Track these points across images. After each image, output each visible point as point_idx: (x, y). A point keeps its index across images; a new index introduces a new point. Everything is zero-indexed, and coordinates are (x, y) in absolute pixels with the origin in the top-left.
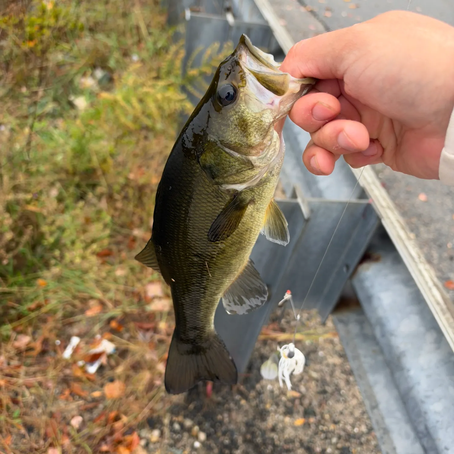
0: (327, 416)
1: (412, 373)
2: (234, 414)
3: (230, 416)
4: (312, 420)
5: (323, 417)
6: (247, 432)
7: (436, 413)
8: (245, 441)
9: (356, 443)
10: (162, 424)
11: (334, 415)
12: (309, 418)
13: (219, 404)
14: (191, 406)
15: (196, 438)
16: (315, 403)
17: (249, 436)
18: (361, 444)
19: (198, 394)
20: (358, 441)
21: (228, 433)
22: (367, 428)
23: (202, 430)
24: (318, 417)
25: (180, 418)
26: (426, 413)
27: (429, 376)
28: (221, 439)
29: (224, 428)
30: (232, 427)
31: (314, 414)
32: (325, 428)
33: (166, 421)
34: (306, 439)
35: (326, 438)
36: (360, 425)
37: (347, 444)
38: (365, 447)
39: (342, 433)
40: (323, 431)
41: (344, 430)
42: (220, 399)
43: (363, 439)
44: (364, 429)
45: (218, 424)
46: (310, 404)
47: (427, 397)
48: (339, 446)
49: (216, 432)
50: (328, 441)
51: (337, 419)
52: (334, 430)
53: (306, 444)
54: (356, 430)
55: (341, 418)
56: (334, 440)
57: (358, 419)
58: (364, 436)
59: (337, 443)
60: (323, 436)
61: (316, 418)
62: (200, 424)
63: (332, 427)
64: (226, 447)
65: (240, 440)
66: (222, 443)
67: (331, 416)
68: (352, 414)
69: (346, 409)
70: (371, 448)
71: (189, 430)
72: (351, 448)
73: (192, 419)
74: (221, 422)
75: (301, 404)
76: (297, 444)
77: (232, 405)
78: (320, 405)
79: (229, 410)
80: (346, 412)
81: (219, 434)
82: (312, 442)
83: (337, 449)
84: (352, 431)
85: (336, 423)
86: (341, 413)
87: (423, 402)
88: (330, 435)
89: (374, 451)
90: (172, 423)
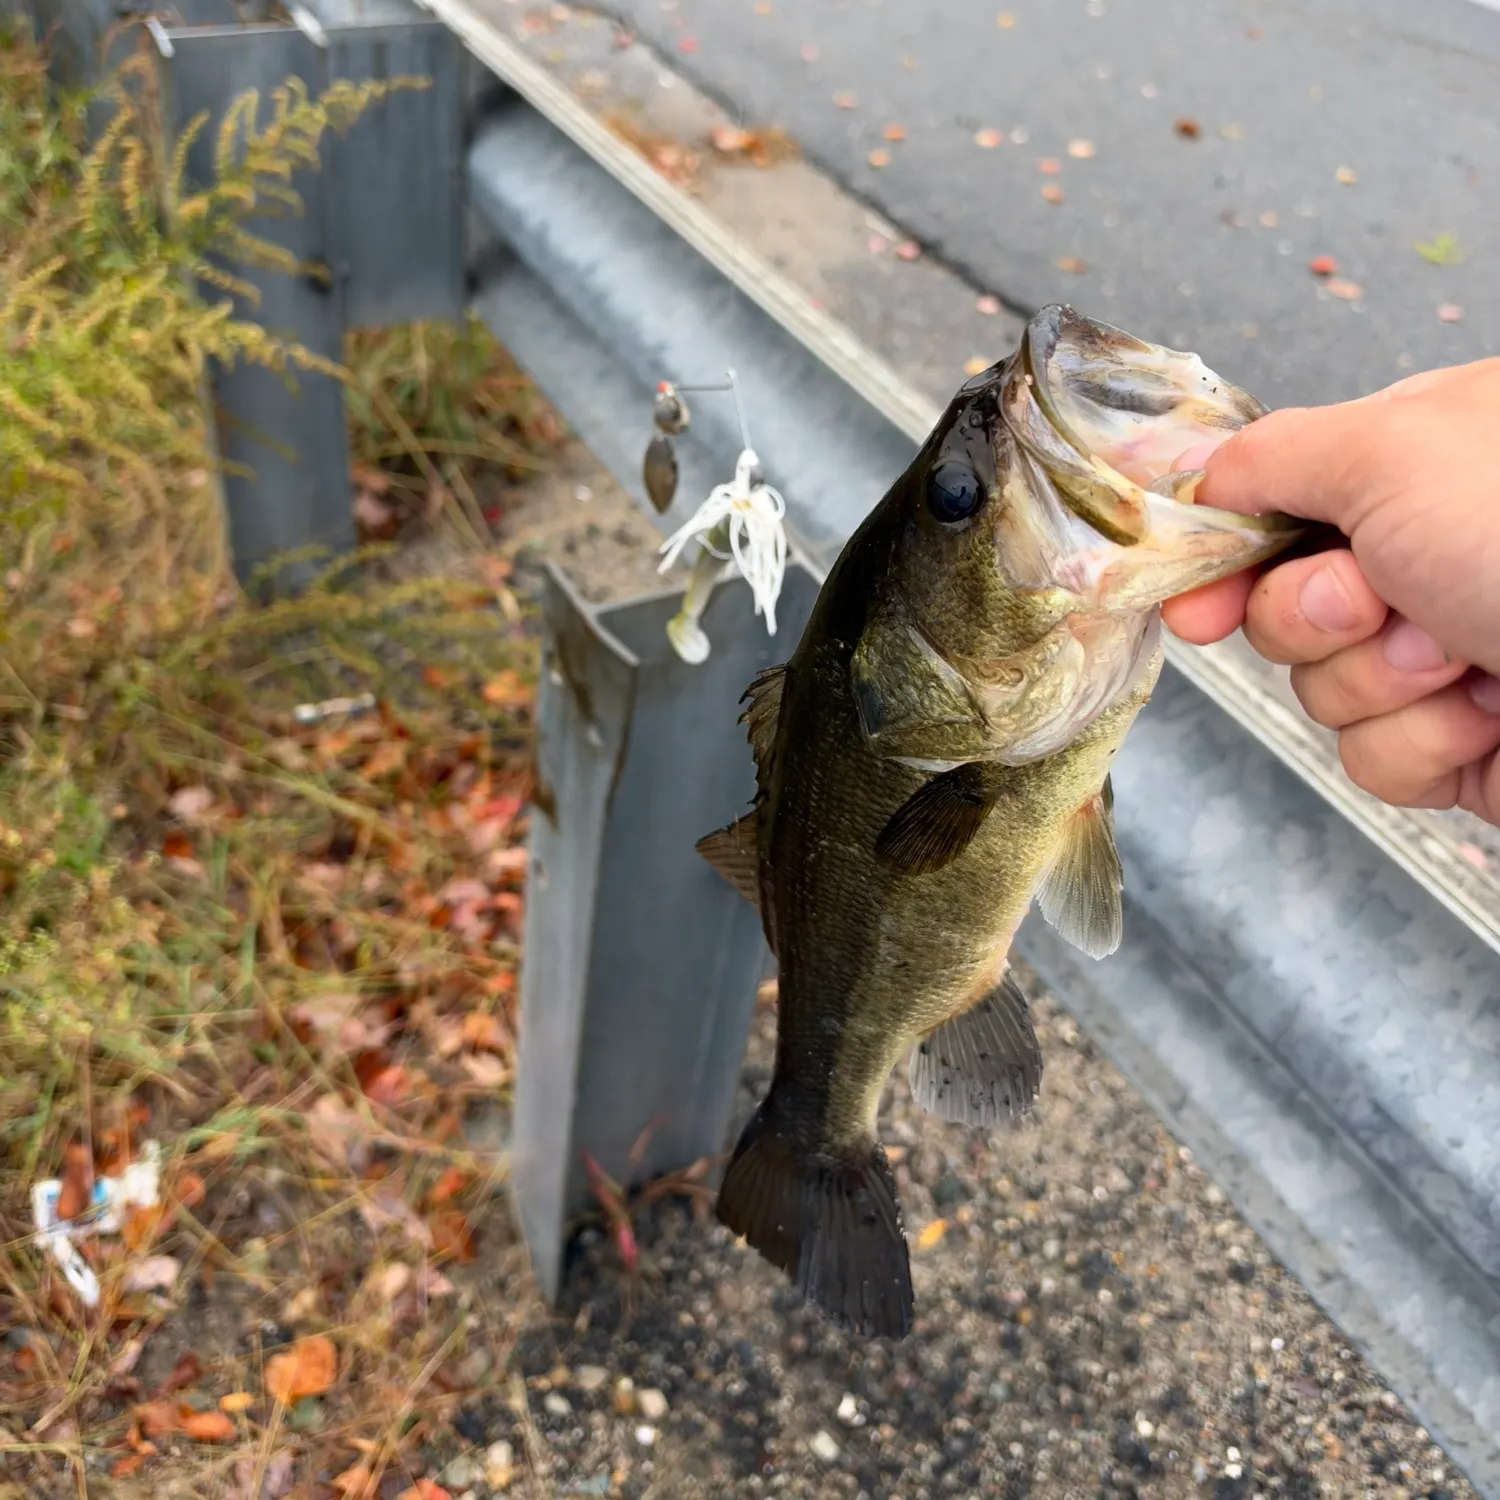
0: (1003, 1185)
1: (1281, 966)
2: (727, 1291)
3: (717, 1303)
4: (966, 1213)
5: (993, 1194)
6: (789, 1329)
7: (1391, 1055)
8: (793, 1360)
9: (1115, 1232)
10: (510, 1418)
11: (1022, 1173)
12: (955, 1211)
13: (668, 1277)
14: (582, 1321)
15: (638, 1414)
16: (954, 1159)
17: (799, 1342)
18: (1128, 1228)
19: (591, 1273)
20: (1117, 1224)
21: (731, 1360)
22: (1128, 1176)
23: (644, 1383)
24: (981, 1196)
25: (560, 1375)
26: (1362, 1066)
27: (1330, 959)
28: (718, 1384)
29: (712, 1349)
30: (736, 1333)
31: (966, 1193)
32: (1012, 1223)
33: (518, 1402)
34: (967, 1277)
35: (1026, 1251)
36: (1104, 1175)
37: (1093, 1245)
38: (1141, 1233)
39: (1066, 1218)
40: (1009, 1236)
41: (1067, 1206)
42: (667, 1262)
43: (1128, 1213)
44: (1118, 1180)
45: (689, 1344)
46: (943, 1168)
47: (1349, 1020)
48: (1072, 1258)
49: (690, 1372)
50: (1034, 1259)
51: (1033, 1182)
52: (1040, 1219)
53: (976, 1295)
54: (1099, 1192)
55: (1045, 1172)
56: (1052, 1248)
57: (1092, 1159)
58: (1126, 1201)
59: (1062, 1253)
60: (1014, 1249)
61: (973, 1205)
62: (629, 1366)
63: (1029, 1211)
64: (740, 1403)
65: (776, 1364)
66: (725, 1396)
67: (1016, 1182)
68: (1068, 1149)
69: (1047, 1141)
70: (1159, 1227)
71: (604, 1399)
72: (1106, 1253)
73: (601, 1363)
74: (697, 1333)
75: (917, 1178)
76: (951, 1305)
77: (711, 1266)
78: (972, 1158)
79: (709, 1285)
80: (1049, 1151)
81: (705, 1373)
82: (993, 1281)
83: (1069, 1270)
84: (1088, 1201)
85: (1034, 1194)
86: (1039, 1159)
87: (1342, 1038)
88: (1032, 1239)
89: (1170, 1234)
90: (537, 1400)
